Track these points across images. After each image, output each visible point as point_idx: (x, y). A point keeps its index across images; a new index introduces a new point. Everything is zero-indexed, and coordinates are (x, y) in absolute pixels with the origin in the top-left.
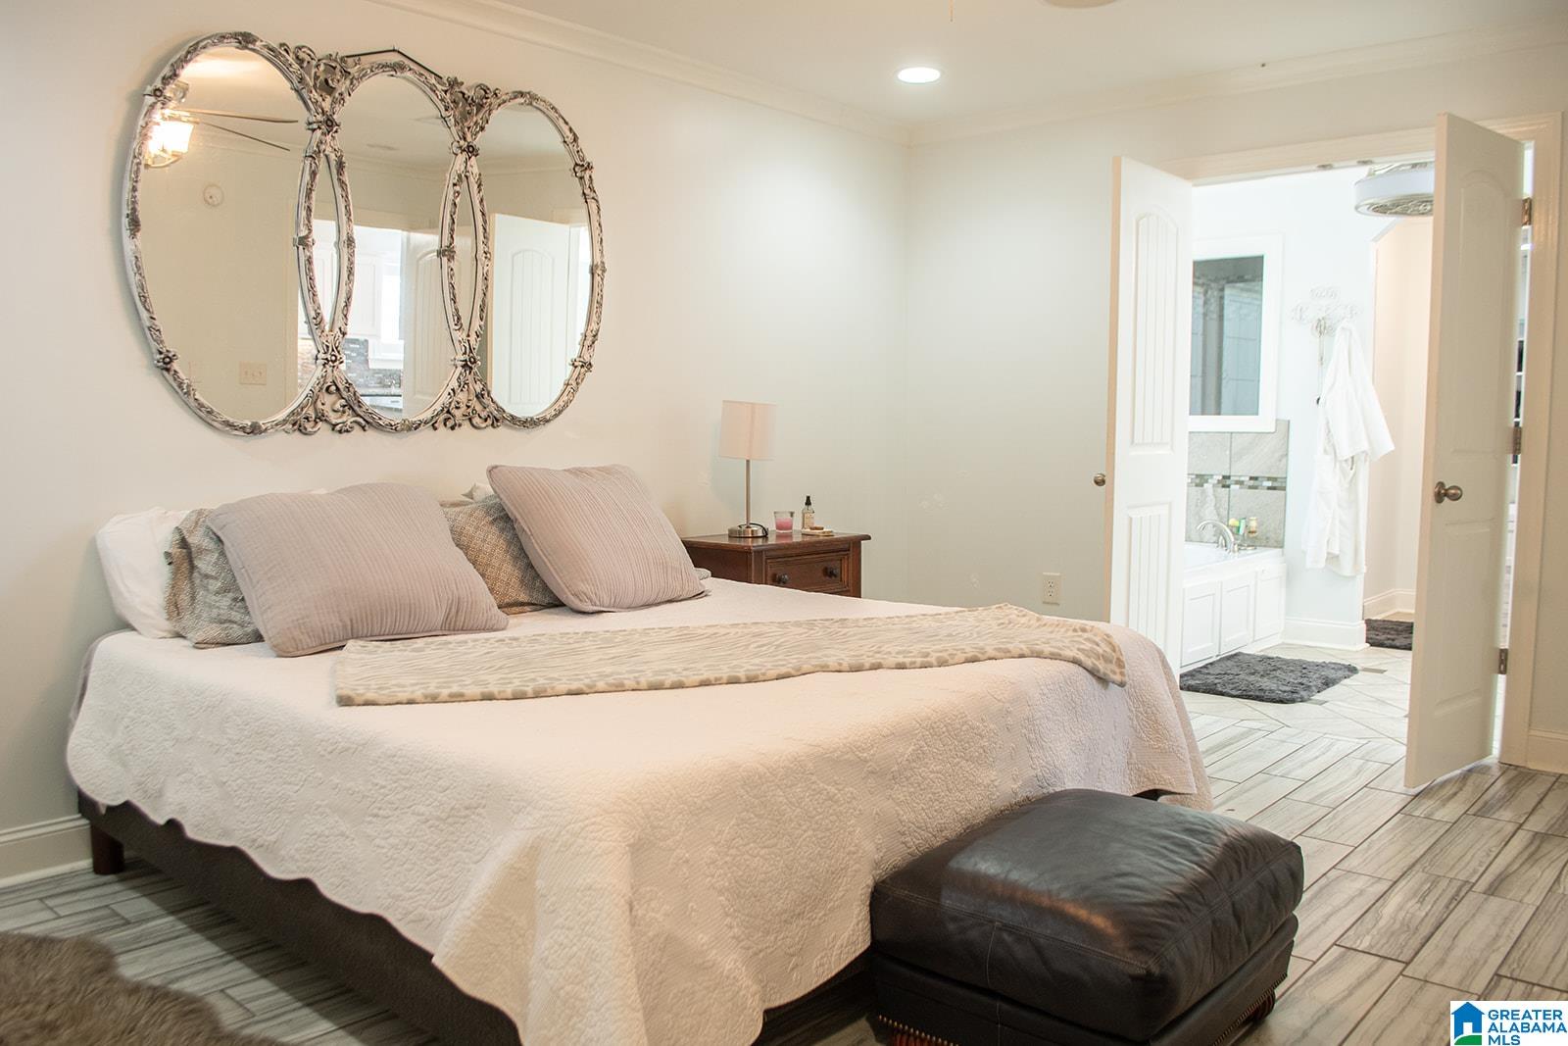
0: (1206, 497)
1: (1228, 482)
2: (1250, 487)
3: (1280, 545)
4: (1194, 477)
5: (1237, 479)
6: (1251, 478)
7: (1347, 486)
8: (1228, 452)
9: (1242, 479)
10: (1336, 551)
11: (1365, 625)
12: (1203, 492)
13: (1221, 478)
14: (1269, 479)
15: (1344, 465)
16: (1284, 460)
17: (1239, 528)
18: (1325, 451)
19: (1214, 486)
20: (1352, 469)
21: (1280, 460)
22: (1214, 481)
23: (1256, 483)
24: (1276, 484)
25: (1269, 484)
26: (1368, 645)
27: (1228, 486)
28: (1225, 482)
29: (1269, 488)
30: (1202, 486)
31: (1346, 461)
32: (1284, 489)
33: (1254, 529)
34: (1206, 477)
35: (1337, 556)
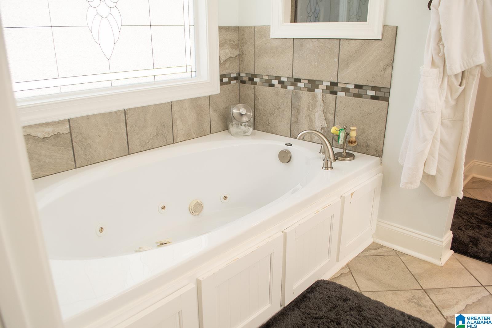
0: (317, 101)
1: (335, 89)
2: (355, 95)
3: (379, 154)
4: (307, 82)
5: (344, 86)
6: (357, 86)
7: (452, 103)
8: (336, 60)
9: (348, 86)
10: (433, 172)
11: (452, 235)
12: (314, 97)
13: (329, 84)
14: (373, 88)
15: (453, 79)
16: (389, 70)
17: (338, 136)
18: (433, 63)
19: (323, 91)
20: (460, 85)
21: (385, 70)
22: (323, 87)
23: (361, 91)
24: (380, 94)
25: (373, 93)
26: (452, 251)
27: (335, 93)
28: (333, 88)
29: (372, 98)
30: (314, 91)
31: (456, 76)
32: (387, 99)
33: (354, 139)
34: (317, 83)
35: (433, 177)
